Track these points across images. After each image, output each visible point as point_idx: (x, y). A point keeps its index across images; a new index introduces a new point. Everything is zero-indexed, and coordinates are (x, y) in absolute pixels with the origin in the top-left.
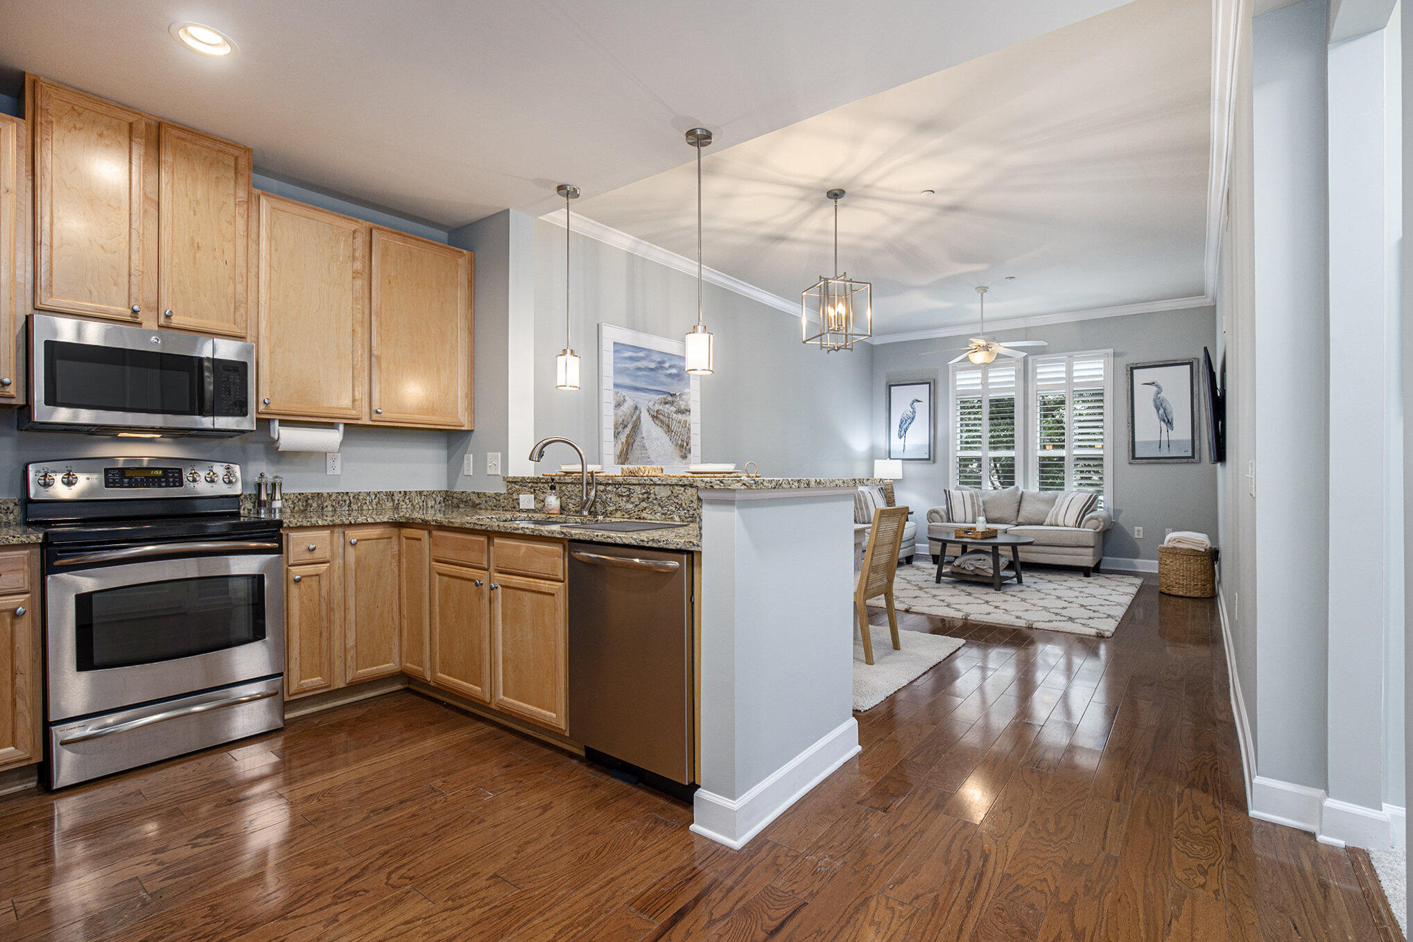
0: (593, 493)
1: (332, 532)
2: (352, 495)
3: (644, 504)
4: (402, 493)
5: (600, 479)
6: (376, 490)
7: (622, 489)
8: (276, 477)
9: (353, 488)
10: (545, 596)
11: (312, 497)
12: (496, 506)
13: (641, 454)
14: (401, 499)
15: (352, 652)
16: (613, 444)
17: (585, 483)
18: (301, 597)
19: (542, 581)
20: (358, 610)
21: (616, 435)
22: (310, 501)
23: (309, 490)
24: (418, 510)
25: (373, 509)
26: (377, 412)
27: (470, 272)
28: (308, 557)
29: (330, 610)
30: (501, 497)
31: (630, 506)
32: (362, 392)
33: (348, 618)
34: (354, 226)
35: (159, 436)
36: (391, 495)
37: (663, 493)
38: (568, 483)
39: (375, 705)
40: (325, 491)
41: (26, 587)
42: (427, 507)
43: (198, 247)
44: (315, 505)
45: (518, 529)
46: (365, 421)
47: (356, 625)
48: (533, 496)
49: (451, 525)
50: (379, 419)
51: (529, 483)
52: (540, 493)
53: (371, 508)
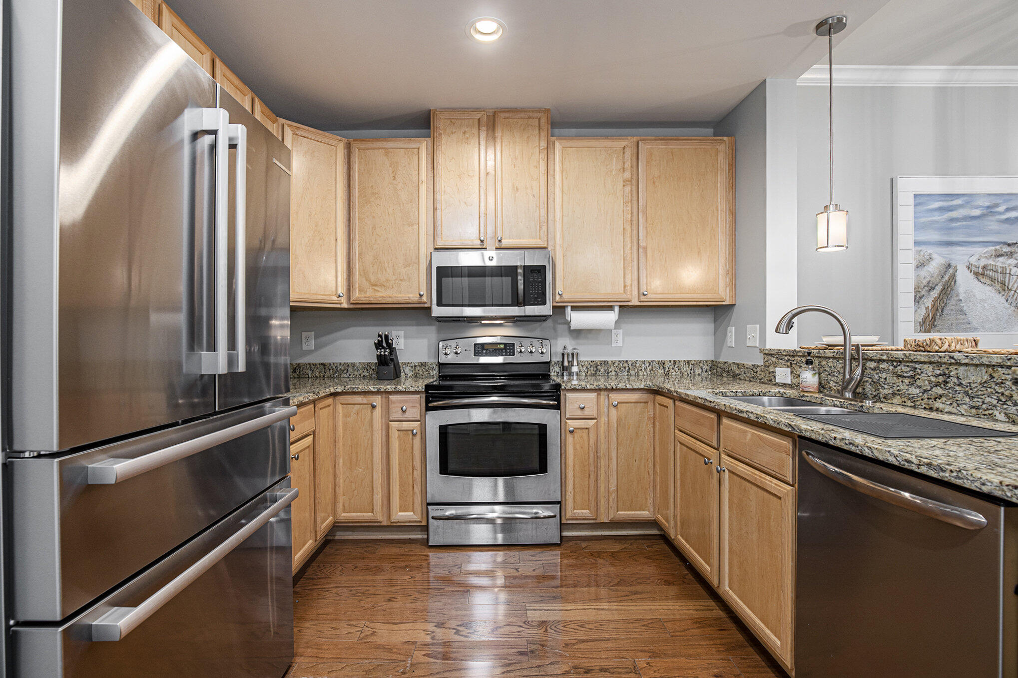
0: (858, 371)
1: (599, 395)
2: (630, 363)
3: (939, 391)
4: (672, 362)
5: (871, 354)
6: (650, 359)
7: (902, 368)
8: (574, 349)
9: (632, 358)
10: (771, 497)
11: (601, 364)
12: (753, 377)
13: (957, 319)
14: (671, 367)
15: (614, 495)
16: (913, 310)
17: (848, 358)
18: (574, 444)
19: (768, 478)
20: (619, 460)
21: (918, 299)
22: (599, 367)
23: (598, 359)
24: (686, 377)
25: (647, 375)
26: (644, 295)
27: (730, 156)
28: (579, 413)
29: (597, 457)
30: (758, 369)
31: (914, 391)
32: (631, 278)
33: (611, 466)
34: (623, 143)
35: (503, 322)
36: (662, 364)
37: (975, 377)
38: (829, 358)
39: (631, 544)
40: (609, 359)
41: (418, 418)
42: (694, 375)
43: (517, 189)
44: (602, 370)
45: (742, 412)
46: (635, 302)
47: (617, 473)
48: (789, 370)
49: (687, 397)
50: (646, 300)
51: (786, 356)
52: (797, 368)
53: (645, 374)
